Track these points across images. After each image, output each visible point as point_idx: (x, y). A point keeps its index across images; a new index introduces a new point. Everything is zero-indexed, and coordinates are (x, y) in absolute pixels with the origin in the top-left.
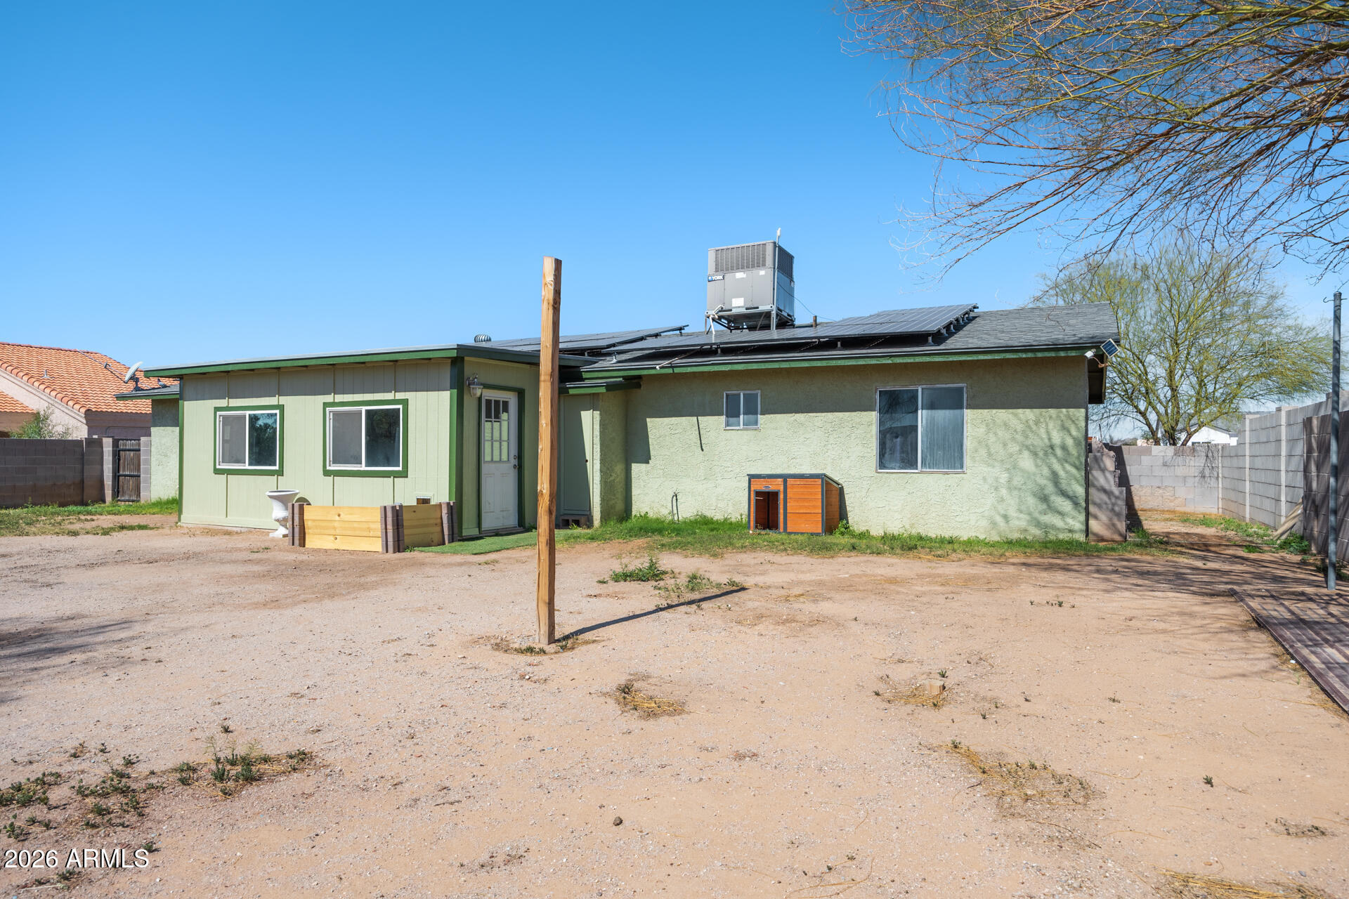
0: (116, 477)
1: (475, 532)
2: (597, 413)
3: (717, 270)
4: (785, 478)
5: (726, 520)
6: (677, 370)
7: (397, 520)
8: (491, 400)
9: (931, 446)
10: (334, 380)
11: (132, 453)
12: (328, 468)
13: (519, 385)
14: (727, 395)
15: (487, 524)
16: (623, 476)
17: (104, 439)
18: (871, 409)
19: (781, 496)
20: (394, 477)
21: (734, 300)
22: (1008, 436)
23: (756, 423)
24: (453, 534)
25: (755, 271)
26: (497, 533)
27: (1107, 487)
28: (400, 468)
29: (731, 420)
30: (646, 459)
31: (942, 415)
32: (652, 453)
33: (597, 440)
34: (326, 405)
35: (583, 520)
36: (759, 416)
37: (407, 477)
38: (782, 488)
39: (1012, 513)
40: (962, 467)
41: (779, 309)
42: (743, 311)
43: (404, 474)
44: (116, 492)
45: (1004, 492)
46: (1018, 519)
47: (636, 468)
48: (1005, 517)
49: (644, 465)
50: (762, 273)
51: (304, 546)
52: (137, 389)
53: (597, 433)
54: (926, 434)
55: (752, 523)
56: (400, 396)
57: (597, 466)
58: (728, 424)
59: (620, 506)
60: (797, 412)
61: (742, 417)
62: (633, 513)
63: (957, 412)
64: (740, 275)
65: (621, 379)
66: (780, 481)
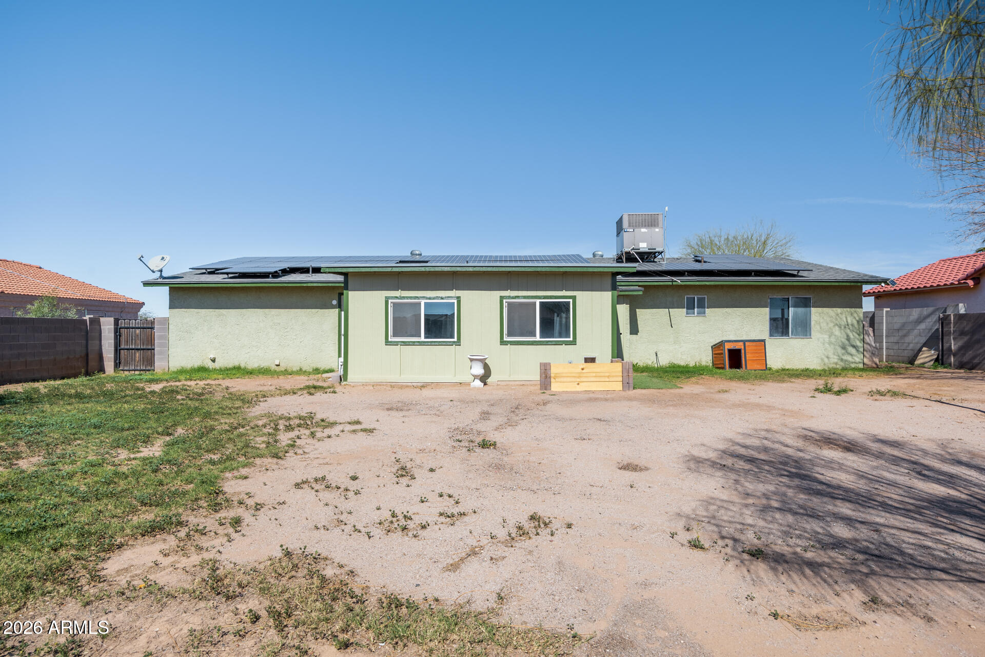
0: (117, 350)
3: (629, 226)
4: (744, 342)
9: (795, 326)
10: (509, 282)
11: (138, 331)
12: (505, 339)
14: (687, 297)
17: (102, 319)
18: (766, 307)
19: (743, 351)
21: (640, 244)
22: (828, 319)
23: (704, 313)
25: (653, 229)
27: (869, 342)
28: (571, 339)
29: (690, 311)
31: (801, 310)
32: (640, 329)
34: (502, 297)
36: (706, 309)
38: (743, 347)
39: (831, 356)
40: (810, 335)
42: (647, 250)
43: (574, 343)
44: (117, 364)
45: (827, 345)
46: (834, 358)
48: (828, 357)
50: (657, 230)
52: (161, 277)
54: (793, 319)
55: (728, 366)
56: (569, 293)
58: (686, 314)
60: (727, 307)
61: (696, 309)
63: (808, 309)
64: (643, 230)
66: (741, 343)
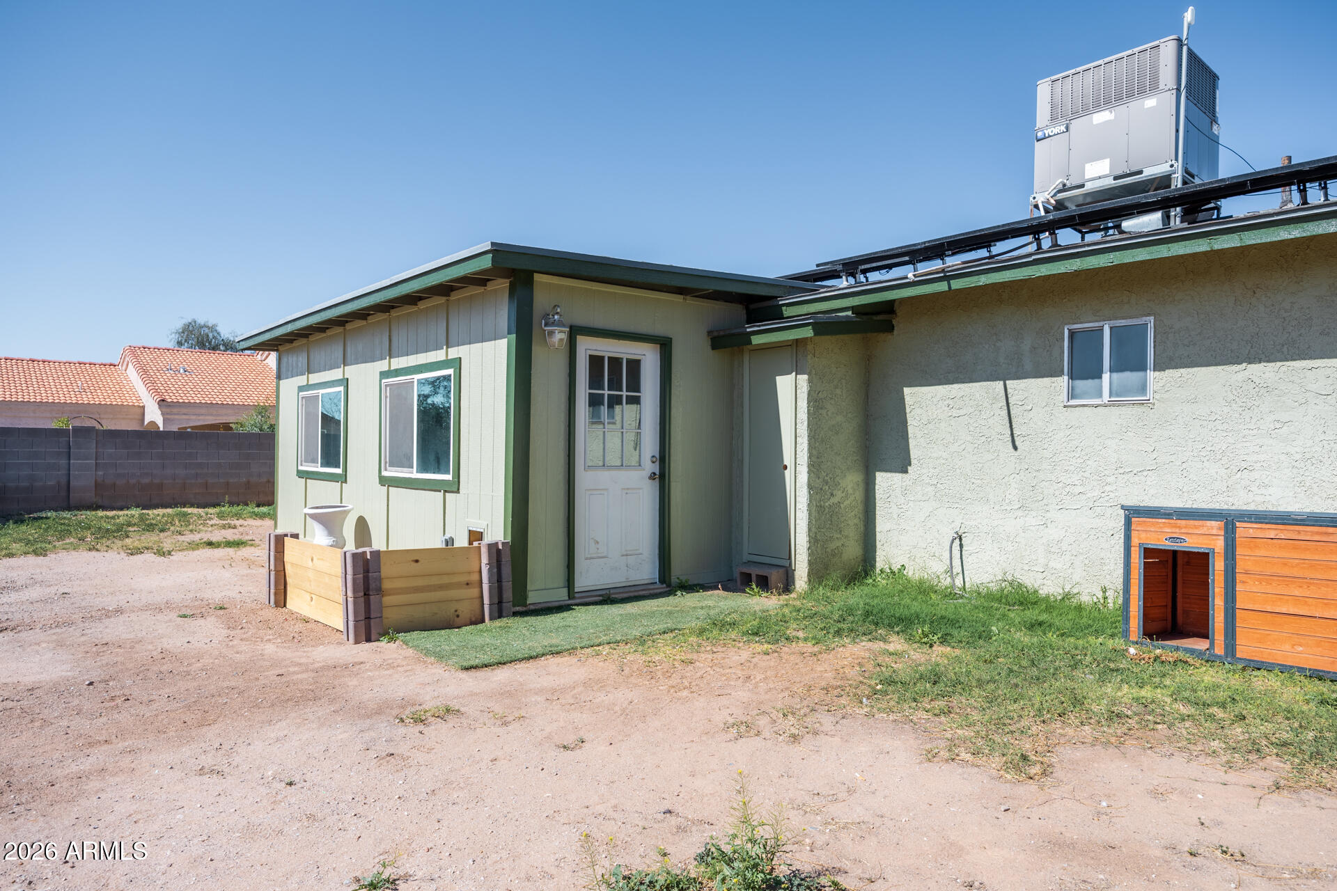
1: (561, 595)
2: (803, 378)
3: (1053, 118)
4: (1230, 521)
5: (1067, 596)
6: (957, 284)
7: (366, 579)
8: (603, 358)
10: (390, 336)
12: (385, 473)
13: (660, 330)
14: (1072, 334)
15: (587, 579)
16: (859, 495)
19: (1218, 566)
20: (445, 491)
21: (1088, 166)
23: (1143, 389)
24: (500, 602)
25: (1134, 105)
26: (607, 598)
28: (449, 477)
29: (1081, 384)
30: (903, 465)
32: (914, 453)
33: (803, 430)
34: (384, 375)
35: (775, 576)
36: (1151, 375)
37: (458, 491)
38: (1219, 545)
41: (1187, 171)
42: (1110, 182)
43: (454, 487)
47: (884, 480)
49: (897, 477)
50: (1150, 102)
51: (285, 606)
53: (803, 415)
55: (1135, 623)
56: (454, 353)
57: (803, 477)
58: (1072, 394)
59: (852, 551)
60: (1251, 361)
61: (1106, 377)
62: (880, 564)
64: (1103, 117)
65: (850, 313)
66: (1215, 526)
